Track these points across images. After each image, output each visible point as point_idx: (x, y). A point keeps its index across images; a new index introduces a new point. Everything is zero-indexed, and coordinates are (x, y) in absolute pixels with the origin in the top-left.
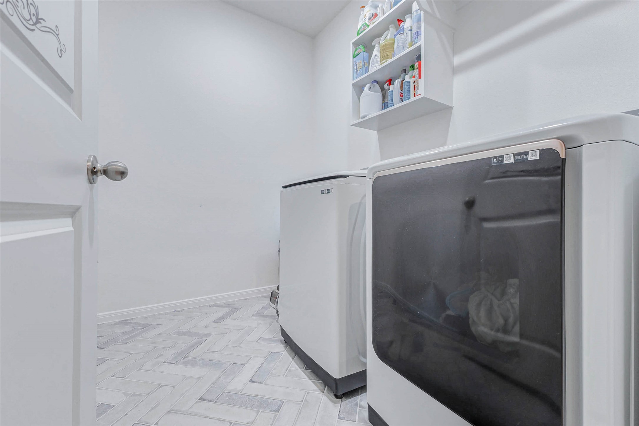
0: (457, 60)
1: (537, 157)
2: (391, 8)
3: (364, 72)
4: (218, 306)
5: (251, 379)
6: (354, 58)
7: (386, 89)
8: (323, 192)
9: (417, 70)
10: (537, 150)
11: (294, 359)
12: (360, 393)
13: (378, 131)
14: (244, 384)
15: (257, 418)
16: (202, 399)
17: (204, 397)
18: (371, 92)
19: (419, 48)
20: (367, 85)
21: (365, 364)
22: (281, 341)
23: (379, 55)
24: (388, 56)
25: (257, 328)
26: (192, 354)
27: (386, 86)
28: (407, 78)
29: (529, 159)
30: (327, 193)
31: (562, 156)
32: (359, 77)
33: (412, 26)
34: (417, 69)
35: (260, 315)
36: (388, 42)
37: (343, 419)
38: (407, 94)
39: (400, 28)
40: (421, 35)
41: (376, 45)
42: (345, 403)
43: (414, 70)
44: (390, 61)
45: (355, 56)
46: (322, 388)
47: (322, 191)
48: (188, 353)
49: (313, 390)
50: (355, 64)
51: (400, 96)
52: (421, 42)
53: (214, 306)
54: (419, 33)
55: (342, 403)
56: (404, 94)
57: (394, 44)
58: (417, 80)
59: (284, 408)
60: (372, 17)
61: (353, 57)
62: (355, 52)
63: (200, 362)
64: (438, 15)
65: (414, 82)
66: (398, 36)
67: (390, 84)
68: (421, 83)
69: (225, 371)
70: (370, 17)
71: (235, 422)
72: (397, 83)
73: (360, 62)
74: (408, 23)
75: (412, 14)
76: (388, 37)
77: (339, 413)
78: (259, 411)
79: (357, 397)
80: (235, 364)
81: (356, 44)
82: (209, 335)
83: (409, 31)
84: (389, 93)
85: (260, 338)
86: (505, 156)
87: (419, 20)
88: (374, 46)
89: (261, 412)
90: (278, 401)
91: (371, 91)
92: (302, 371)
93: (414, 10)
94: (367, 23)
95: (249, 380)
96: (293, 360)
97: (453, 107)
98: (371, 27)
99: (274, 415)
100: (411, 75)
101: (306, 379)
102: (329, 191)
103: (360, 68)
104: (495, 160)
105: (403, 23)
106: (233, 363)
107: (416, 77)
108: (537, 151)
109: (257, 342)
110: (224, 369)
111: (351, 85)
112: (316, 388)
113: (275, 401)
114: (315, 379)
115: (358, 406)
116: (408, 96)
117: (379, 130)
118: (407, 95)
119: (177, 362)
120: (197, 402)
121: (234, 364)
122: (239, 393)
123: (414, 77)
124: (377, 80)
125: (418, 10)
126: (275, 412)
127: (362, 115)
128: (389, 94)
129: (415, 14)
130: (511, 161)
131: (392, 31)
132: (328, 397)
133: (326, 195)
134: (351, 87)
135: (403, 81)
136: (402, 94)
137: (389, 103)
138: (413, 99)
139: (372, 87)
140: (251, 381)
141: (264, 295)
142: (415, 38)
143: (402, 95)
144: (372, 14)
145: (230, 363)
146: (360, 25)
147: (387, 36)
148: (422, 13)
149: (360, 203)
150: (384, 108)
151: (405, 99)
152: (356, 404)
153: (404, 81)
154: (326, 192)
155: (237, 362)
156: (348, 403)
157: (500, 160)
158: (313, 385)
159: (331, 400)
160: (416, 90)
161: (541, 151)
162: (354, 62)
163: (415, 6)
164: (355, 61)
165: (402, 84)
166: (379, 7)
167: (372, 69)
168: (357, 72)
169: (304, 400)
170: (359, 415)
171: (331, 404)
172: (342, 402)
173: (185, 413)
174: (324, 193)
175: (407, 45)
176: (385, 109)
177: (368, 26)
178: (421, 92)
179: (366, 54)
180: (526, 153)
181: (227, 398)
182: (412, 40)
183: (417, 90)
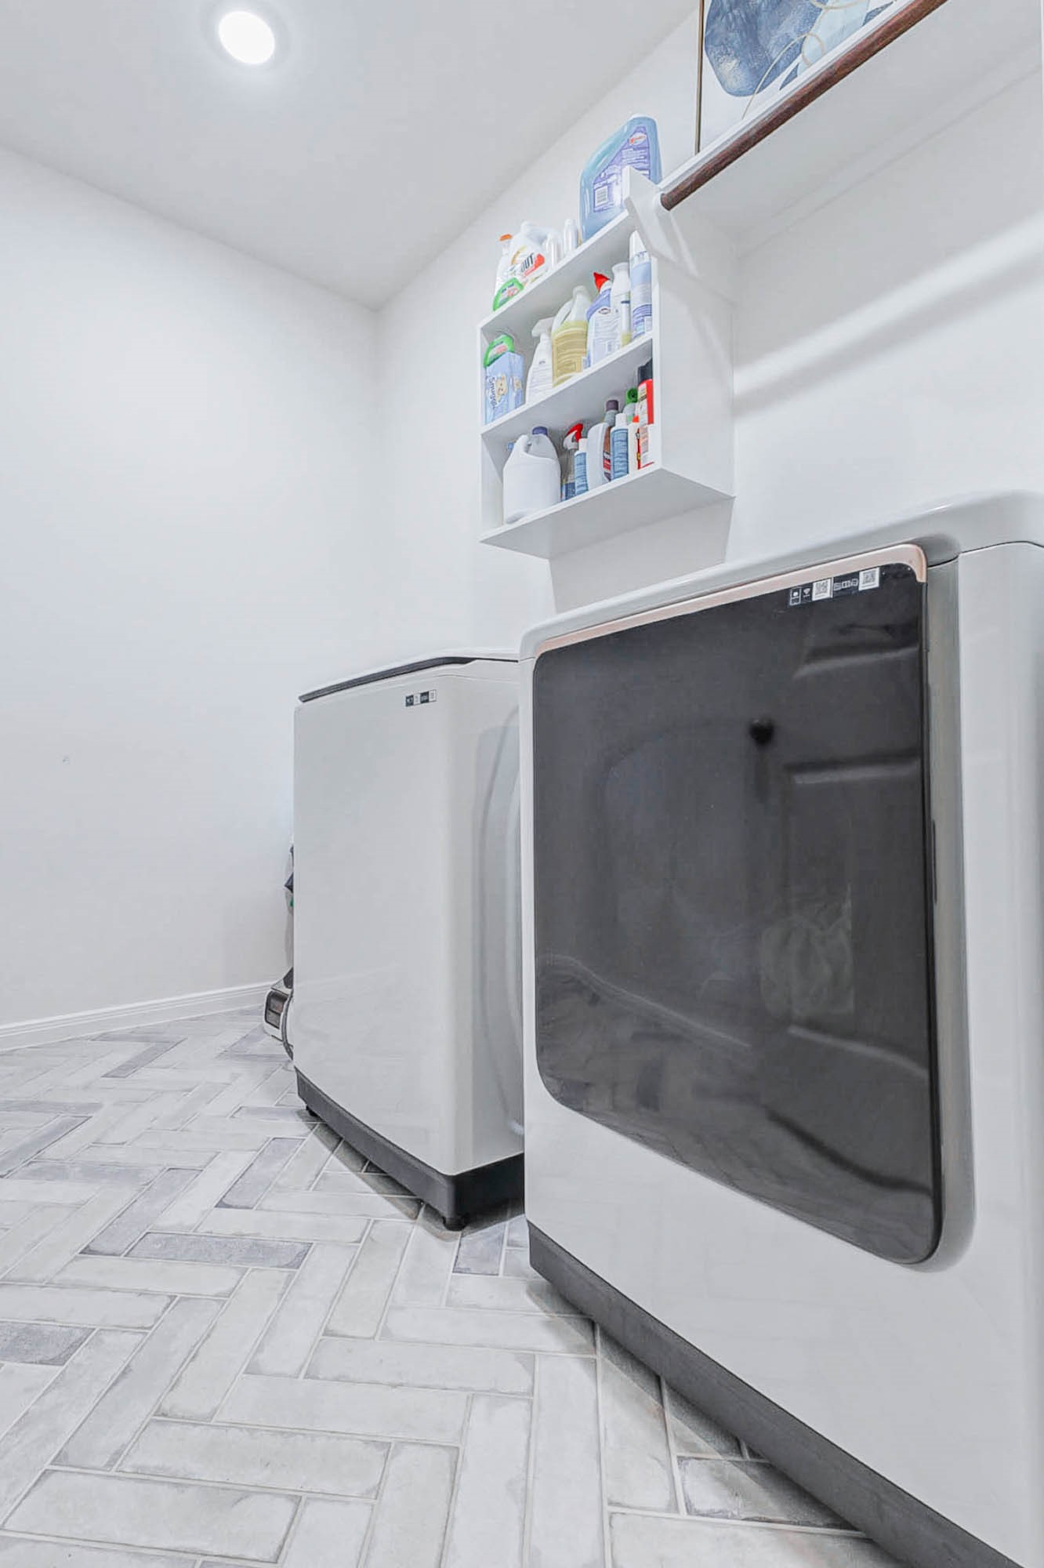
0: (743, 380)
1: (876, 584)
2: (578, 244)
3: (512, 402)
4: (114, 1039)
5: (221, 1201)
6: (485, 368)
7: (569, 448)
8: (410, 701)
9: (645, 403)
10: (875, 567)
11: (336, 1151)
12: (509, 1214)
13: (551, 559)
14: (203, 1213)
15: (241, 1283)
16: (87, 1251)
17: (92, 1247)
18: (532, 456)
19: (648, 348)
20: (520, 439)
21: (521, 1139)
22: (299, 1113)
23: (549, 361)
24: (573, 366)
25: (229, 1084)
26: (50, 1152)
27: (568, 442)
28: (621, 420)
29: (860, 589)
30: (422, 702)
31: (921, 578)
32: (499, 417)
33: (629, 293)
34: (642, 399)
35: (234, 1054)
36: (571, 329)
37: (467, 1271)
38: (622, 462)
39: (600, 296)
40: (651, 315)
41: (543, 337)
42: (470, 1239)
43: (636, 401)
44: (577, 377)
45: (488, 362)
46: (411, 1211)
47: (407, 698)
48: (39, 1152)
49: (387, 1216)
50: (489, 384)
51: (604, 466)
52: (652, 332)
53: (105, 1037)
54: (647, 310)
55: (464, 1239)
56: (612, 462)
57: (587, 335)
58: (645, 427)
59: (314, 1256)
60: (531, 265)
61: (485, 363)
62: (488, 351)
63: (77, 1169)
64: (692, 267)
65: (638, 432)
66: (596, 314)
67: (578, 437)
68: (654, 432)
69: (147, 1187)
70: (526, 264)
71: (183, 1295)
72: (597, 433)
73: (502, 379)
74: (619, 284)
75: (628, 261)
76: (572, 317)
77: (456, 1261)
78: (247, 1269)
79: (503, 1223)
80: (173, 1169)
81: (491, 332)
82: (96, 1107)
83: (624, 305)
84: (576, 459)
85: (241, 1108)
86: (815, 584)
87: (647, 277)
88: (538, 339)
89: (250, 1270)
90: (296, 1244)
91: (531, 454)
92: (360, 1176)
93: (633, 253)
94: (518, 278)
95: (217, 1202)
96: (333, 1151)
97: (735, 497)
98: (528, 288)
99: (286, 1274)
100: (628, 414)
101: (371, 1193)
102: (425, 697)
103: (501, 392)
104: (796, 594)
105: (609, 285)
106: (167, 1168)
107: (641, 420)
108: (875, 571)
109: (232, 1117)
110: (145, 1183)
111: (480, 436)
112: (395, 1211)
113: (288, 1244)
114: (395, 1191)
115: (505, 1241)
116: (622, 466)
117: (555, 557)
118: (621, 464)
119: (10, 1171)
120: (76, 1258)
121: (170, 1169)
122: (191, 1232)
123: (636, 419)
124: (547, 427)
125: (642, 253)
126: (291, 1267)
127: (509, 513)
128: (576, 463)
129: (635, 262)
130: (827, 595)
131: (580, 302)
132: (429, 1230)
133: (418, 707)
134: (478, 444)
135: (610, 428)
136: (609, 461)
137: (576, 485)
138: (634, 474)
139: (534, 445)
140: (221, 1204)
141: (246, 1007)
142: (637, 323)
143: (607, 463)
144: (531, 257)
145: (161, 1168)
146: (499, 285)
147: (568, 314)
148: (654, 260)
149: (505, 729)
150: (564, 497)
151: (617, 474)
152: (501, 1239)
153: (612, 430)
154: (417, 700)
155: (178, 1165)
156: (478, 1239)
157: (805, 594)
158: (388, 1204)
159: (433, 1234)
160: (642, 451)
161: (883, 568)
162: (487, 377)
163: (636, 244)
164: (488, 374)
165: (608, 436)
166: (549, 239)
167: (533, 398)
168: (494, 403)
169: (364, 1239)
170: (506, 1260)
171: (433, 1243)
172: (462, 1236)
173: (43, 1284)
174: (412, 704)
175: (619, 338)
176: (567, 499)
177: (521, 286)
178: (654, 454)
179: (518, 357)
180: (855, 575)
181: (159, 1246)
182: (630, 328)
183: (644, 452)
